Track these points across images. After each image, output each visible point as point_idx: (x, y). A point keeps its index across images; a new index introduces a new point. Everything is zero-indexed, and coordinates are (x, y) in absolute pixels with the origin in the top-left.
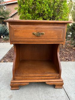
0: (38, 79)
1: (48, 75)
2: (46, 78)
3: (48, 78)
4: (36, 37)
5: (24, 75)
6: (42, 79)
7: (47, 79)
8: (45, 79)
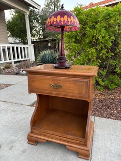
0: (57, 139)
1: (70, 137)
2: (68, 140)
3: (70, 140)
4: (54, 90)
5: (42, 130)
6: (62, 140)
7: (68, 142)
8: (66, 141)
